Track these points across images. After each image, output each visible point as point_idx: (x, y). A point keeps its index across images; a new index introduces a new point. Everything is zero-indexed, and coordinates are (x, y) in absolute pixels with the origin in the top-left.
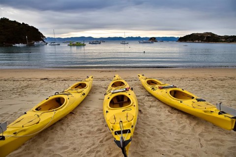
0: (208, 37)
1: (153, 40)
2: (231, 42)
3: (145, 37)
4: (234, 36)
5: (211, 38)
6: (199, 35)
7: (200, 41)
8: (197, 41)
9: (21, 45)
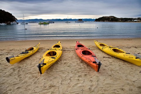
0: (112, 19)
1: (80, 21)
2: (124, 21)
3: (74, 19)
4: (126, 18)
5: (113, 19)
6: (107, 18)
7: (108, 21)
8: (106, 21)
9: (3, 24)
